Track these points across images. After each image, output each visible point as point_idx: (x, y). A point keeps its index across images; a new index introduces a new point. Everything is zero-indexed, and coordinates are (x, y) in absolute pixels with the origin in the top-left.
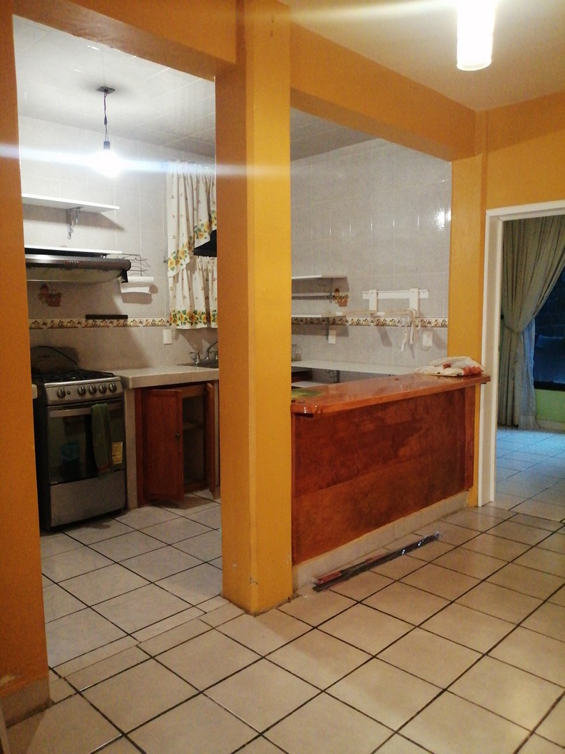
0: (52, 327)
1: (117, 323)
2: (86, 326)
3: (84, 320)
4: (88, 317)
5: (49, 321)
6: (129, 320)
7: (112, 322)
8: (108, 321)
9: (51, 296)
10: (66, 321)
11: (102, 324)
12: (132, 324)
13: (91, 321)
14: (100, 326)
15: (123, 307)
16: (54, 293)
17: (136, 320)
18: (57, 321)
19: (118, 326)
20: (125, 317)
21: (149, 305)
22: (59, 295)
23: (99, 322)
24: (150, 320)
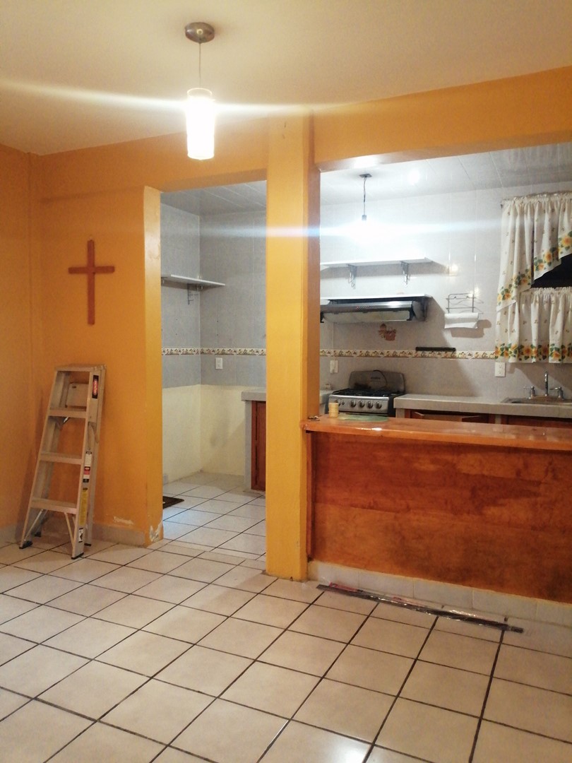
0: (388, 356)
1: (445, 355)
2: (416, 357)
3: (414, 351)
4: (418, 349)
5: (385, 351)
6: (458, 353)
7: (439, 354)
8: (437, 353)
9: (388, 332)
10: (399, 352)
11: (430, 355)
12: (460, 356)
13: (420, 353)
14: (428, 357)
15: (451, 341)
16: (390, 330)
17: (465, 352)
18: (392, 352)
19: (445, 357)
20: (454, 350)
21: (479, 339)
22: (394, 332)
23: (427, 353)
24: (481, 353)
